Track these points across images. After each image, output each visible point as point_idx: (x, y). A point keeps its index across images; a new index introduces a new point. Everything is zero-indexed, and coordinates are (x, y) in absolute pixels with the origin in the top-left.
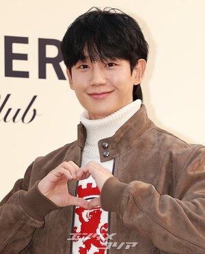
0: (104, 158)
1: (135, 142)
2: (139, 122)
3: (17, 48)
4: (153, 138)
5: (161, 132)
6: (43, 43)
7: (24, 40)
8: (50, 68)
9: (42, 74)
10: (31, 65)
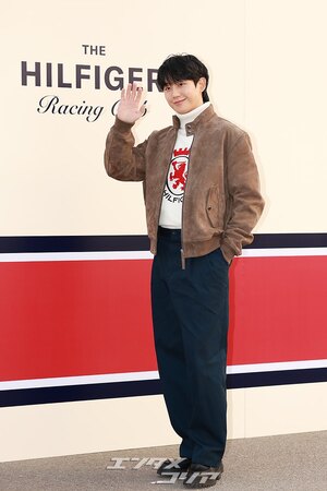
0: (188, 134)
1: (206, 124)
2: (208, 112)
3: (136, 75)
4: (215, 122)
5: (220, 119)
6: (150, 72)
7: (140, 70)
8: (154, 85)
9: (150, 89)
10: (144, 84)
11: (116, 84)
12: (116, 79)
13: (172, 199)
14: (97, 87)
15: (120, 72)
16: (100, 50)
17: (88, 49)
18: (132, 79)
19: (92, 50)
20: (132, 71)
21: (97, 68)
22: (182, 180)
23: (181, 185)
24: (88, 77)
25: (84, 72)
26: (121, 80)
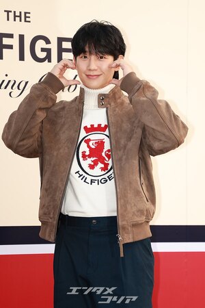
11: (42, 55)
12: (43, 50)
13: (89, 180)
14: (22, 58)
15: (48, 42)
16: (25, 17)
17: (11, 15)
18: (61, 50)
19: (15, 16)
20: (60, 40)
21: (22, 38)
22: (102, 160)
23: (100, 165)
24: (10, 47)
25: (6, 41)
26: (48, 51)
